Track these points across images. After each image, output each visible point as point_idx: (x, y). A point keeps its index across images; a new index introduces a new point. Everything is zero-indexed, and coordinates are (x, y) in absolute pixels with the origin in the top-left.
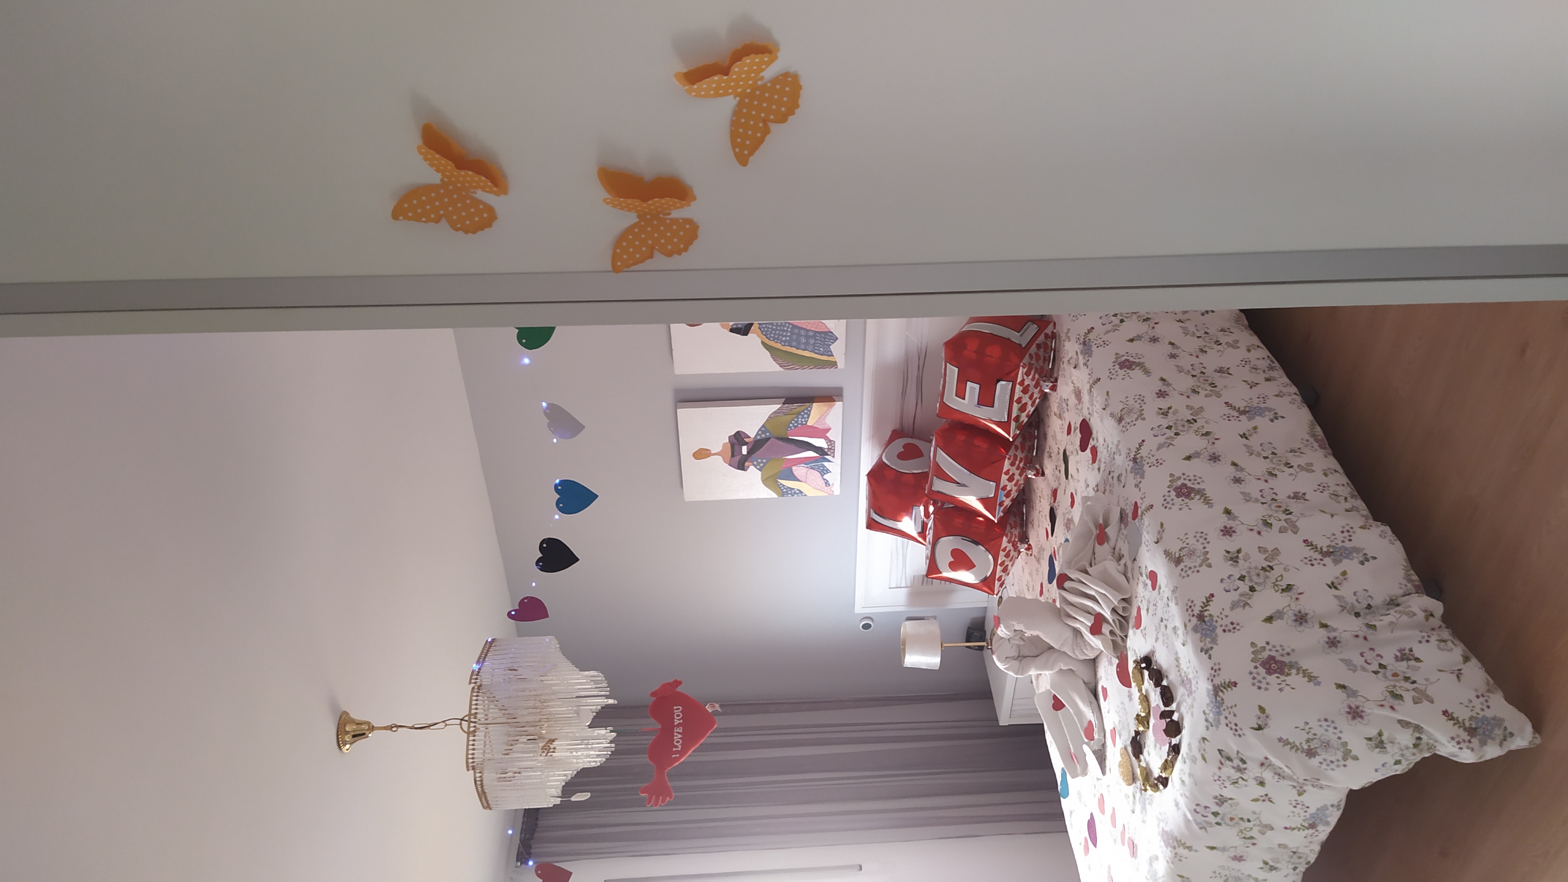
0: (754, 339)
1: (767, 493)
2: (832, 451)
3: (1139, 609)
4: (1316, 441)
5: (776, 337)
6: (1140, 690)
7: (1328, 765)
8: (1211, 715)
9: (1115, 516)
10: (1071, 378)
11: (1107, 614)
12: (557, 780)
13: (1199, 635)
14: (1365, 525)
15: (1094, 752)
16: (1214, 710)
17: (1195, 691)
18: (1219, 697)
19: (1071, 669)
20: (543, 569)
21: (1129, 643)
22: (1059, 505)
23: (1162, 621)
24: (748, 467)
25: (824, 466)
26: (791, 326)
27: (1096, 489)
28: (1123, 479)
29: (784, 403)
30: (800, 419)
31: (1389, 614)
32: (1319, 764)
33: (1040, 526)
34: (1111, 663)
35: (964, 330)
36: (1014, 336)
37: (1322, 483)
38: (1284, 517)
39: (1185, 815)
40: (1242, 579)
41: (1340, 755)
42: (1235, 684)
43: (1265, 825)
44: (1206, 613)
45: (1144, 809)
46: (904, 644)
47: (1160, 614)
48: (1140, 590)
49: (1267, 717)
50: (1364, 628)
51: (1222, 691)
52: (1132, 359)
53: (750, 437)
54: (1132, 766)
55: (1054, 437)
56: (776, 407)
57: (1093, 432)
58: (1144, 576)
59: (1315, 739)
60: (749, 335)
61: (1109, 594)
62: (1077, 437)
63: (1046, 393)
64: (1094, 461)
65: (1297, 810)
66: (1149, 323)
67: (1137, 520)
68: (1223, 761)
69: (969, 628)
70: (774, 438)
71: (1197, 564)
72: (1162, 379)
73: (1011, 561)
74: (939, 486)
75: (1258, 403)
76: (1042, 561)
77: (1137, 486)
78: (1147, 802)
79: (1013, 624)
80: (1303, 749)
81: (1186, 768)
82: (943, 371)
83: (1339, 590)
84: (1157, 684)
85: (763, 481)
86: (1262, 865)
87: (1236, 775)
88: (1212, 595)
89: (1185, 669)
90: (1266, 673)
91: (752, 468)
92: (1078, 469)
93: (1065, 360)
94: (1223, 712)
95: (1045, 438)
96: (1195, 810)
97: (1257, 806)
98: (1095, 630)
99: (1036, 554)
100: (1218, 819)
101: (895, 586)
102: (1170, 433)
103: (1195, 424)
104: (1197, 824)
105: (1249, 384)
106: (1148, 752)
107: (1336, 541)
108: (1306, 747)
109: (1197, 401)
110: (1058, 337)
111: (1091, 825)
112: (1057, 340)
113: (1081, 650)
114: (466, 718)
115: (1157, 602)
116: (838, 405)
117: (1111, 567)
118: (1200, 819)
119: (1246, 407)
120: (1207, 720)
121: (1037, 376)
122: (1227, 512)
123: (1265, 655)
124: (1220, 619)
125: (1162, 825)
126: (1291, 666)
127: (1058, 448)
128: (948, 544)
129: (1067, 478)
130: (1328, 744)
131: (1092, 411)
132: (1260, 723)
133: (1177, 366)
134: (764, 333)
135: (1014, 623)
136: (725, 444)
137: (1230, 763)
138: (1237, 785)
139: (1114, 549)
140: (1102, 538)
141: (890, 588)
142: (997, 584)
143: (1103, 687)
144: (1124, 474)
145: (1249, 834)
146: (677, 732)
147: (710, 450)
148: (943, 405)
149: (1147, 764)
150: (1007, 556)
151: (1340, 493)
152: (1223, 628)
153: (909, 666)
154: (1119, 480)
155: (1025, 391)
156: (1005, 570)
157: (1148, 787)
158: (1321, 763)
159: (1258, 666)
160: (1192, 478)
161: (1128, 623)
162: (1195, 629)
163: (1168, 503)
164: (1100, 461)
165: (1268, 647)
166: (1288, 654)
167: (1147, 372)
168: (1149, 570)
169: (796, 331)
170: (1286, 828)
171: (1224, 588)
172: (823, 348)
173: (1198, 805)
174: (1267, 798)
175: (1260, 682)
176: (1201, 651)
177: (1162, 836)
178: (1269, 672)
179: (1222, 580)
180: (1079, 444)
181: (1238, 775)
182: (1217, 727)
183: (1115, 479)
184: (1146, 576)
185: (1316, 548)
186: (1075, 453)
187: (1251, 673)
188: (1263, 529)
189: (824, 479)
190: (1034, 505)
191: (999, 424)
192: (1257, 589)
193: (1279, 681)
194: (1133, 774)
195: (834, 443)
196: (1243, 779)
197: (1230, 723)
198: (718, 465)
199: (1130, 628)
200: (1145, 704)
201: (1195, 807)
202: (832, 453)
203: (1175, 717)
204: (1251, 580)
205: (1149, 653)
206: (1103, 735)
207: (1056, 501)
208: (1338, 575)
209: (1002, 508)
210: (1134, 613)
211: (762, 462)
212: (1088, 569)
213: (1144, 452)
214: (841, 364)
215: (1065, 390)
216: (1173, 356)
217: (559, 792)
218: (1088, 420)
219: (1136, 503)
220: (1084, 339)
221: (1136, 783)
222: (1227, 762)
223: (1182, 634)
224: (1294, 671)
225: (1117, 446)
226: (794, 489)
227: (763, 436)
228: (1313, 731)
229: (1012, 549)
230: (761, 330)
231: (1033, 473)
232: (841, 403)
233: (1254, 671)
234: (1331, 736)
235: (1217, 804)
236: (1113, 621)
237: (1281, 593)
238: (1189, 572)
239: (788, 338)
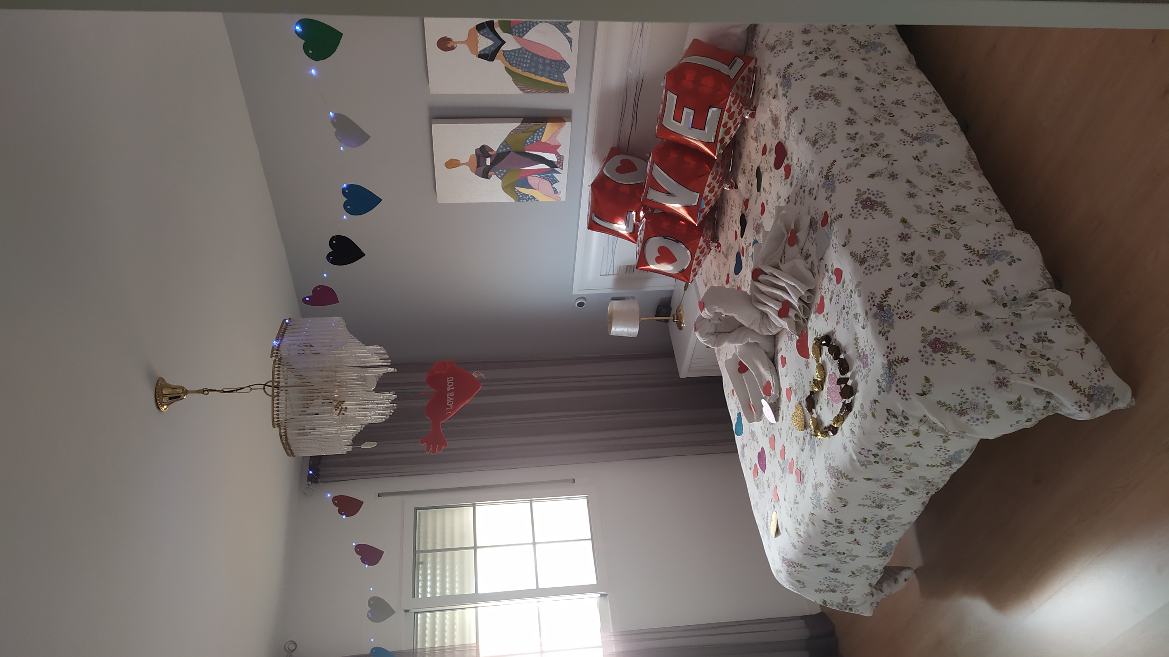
0: (498, 64)
1: (506, 198)
2: (561, 164)
3: (822, 298)
4: (972, 163)
5: (518, 63)
6: (818, 361)
7: (974, 422)
8: (884, 383)
9: (805, 223)
10: (769, 107)
11: (795, 302)
12: (349, 432)
13: (878, 321)
14: (1012, 233)
15: (770, 405)
16: (887, 380)
17: (870, 364)
18: (893, 369)
19: (756, 343)
20: (333, 262)
21: (810, 324)
22: (749, 213)
23: (844, 309)
24: (492, 176)
25: (553, 177)
26: (530, 54)
27: (787, 200)
28: (814, 192)
29: (522, 122)
30: (535, 137)
31: (1031, 305)
32: (967, 421)
33: (730, 229)
34: (791, 339)
35: (683, 62)
36: (724, 69)
37: (978, 198)
38: (949, 225)
39: (851, 456)
40: (915, 276)
41: (985, 414)
42: (907, 360)
43: (912, 463)
44: (885, 304)
45: (813, 448)
46: (611, 317)
47: (842, 302)
48: (825, 283)
49: (931, 385)
50: (1012, 316)
51: (896, 365)
52: (825, 91)
53: (492, 151)
54: (804, 416)
55: (749, 156)
56: (515, 125)
57: (788, 153)
58: (830, 272)
59: (967, 402)
60: (495, 60)
61: (798, 286)
62: (771, 158)
63: (746, 119)
64: (787, 177)
65: (939, 453)
66: (839, 60)
67: (826, 227)
68: (889, 418)
69: (658, 305)
70: (514, 152)
71: (879, 264)
72: (850, 109)
73: (704, 256)
74: (654, 195)
75: (928, 131)
76: (729, 257)
77: (827, 198)
78: (816, 444)
79: (715, 309)
80: (956, 409)
81: (857, 422)
82: (663, 97)
83: (992, 285)
84: (836, 357)
85: (503, 188)
86: (904, 491)
87: (897, 428)
88: (891, 289)
89: (863, 347)
90: (932, 351)
91: (494, 177)
92: (770, 184)
93: (765, 91)
94: (895, 381)
95: (740, 157)
96: (860, 453)
97: (908, 450)
98: (783, 313)
99: (724, 251)
100: (877, 459)
101: (605, 274)
102: (857, 155)
103: (877, 147)
104: (860, 462)
105: (919, 115)
106: (821, 407)
107: (989, 246)
108: (958, 408)
109: (878, 128)
110: (759, 71)
111: (761, 456)
112: (758, 75)
113: (766, 327)
114: (270, 384)
115: (840, 293)
116: (568, 125)
117: (800, 264)
118: (863, 458)
119: (917, 134)
120: (879, 387)
121: (741, 105)
122: (904, 221)
123: (933, 337)
124: (897, 308)
125: (829, 462)
126: (952, 346)
127: (752, 166)
128: (655, 243)
129: (759, 190)
130: (977, 407)
131: (789, 135)
132: (924, 390)
133: (862, 98)
134: (508, 60)
135: (716, 307)
136: (471, 156)
137: (896, 420)
138: (897, 435)
139: (802, 250)
140: (793, 240)
141: (601, 275)
142: (692, 274)
143: (782, 356)
144: (816, 188)
145: (898, 470)
146: (449, 396)
147: (459, 161)
148: (662, 127)
149: (818, 416)
150: (701, 253)
151: (992, 207)
152: (899, 315)
153: (614, 335)
154: (810, 193)
155: (730, 117)
156: (699, 264)
157: (819, 434)
158: (969, 420)
159: (926, 346)
160: (875, 193)
161: (810, 309)
162: (875, 316)
163: (855, 213)
164: (793, 177)
165: (935, 331)
166: (951, 336)
167: (837, 103)
168: (835, 268)
169: (535, 59)
170: (928, 465)
171: (901, 284)
172: (558, 75)
173: (863, 449)
174: (919, 444)
175: (927, 358)
176: (879, 334)
177: (829, 469)
178: (935, 351)
179: (899, 277)
180: (774, 163)
181: (901, 428)
182: (888, 392)
183: (807, 193)
184: (832, 272)
185: (974, 251)
186: (769, 170)
187: (920, 351)
188: (932, 235)
189: (553, 188)
190: (726, 212)
191: (706, 144)
192: (926, 284)
193: (943, 358)
194: (805, 423)
195: (563, 158)
196: (903, 431)
197: (900, 389)
198: (466, 173)
199: (813, 313)
200: (822, 372)
201: (860, 450)
202: (560, 166)
203: (849, 383)
204: (922, 277)
205: (829, 333)
206: (778, 392)
207: (748, 210)
208: (991, 273)
209: (702, 215)
210: (818, 301)
211: (502, 172)
212: (780, 265)
213: (835, 170)
214: (572, 90)
215: (763, 117)
216: (858, 89)
217: (350, 442)
218: (783, 143)
219: (826, 212)
220: (784, 73)
221: (807, 430)
222: (893, 418)
223: (863, 319)
224: (954, 350)
225: (811, 165)
226: (528, 195)
227: (504, 150)
228: (966, 396)
229: (706, 247)
230: (505, 56)
231: (728, 186)
232: (570, 123)
233: (923, 350)
234: (980, 400)
235: (878, 448)
236: (799, 307)
237: (946, 288)
238: (872, 270)
239: (528, 65)
